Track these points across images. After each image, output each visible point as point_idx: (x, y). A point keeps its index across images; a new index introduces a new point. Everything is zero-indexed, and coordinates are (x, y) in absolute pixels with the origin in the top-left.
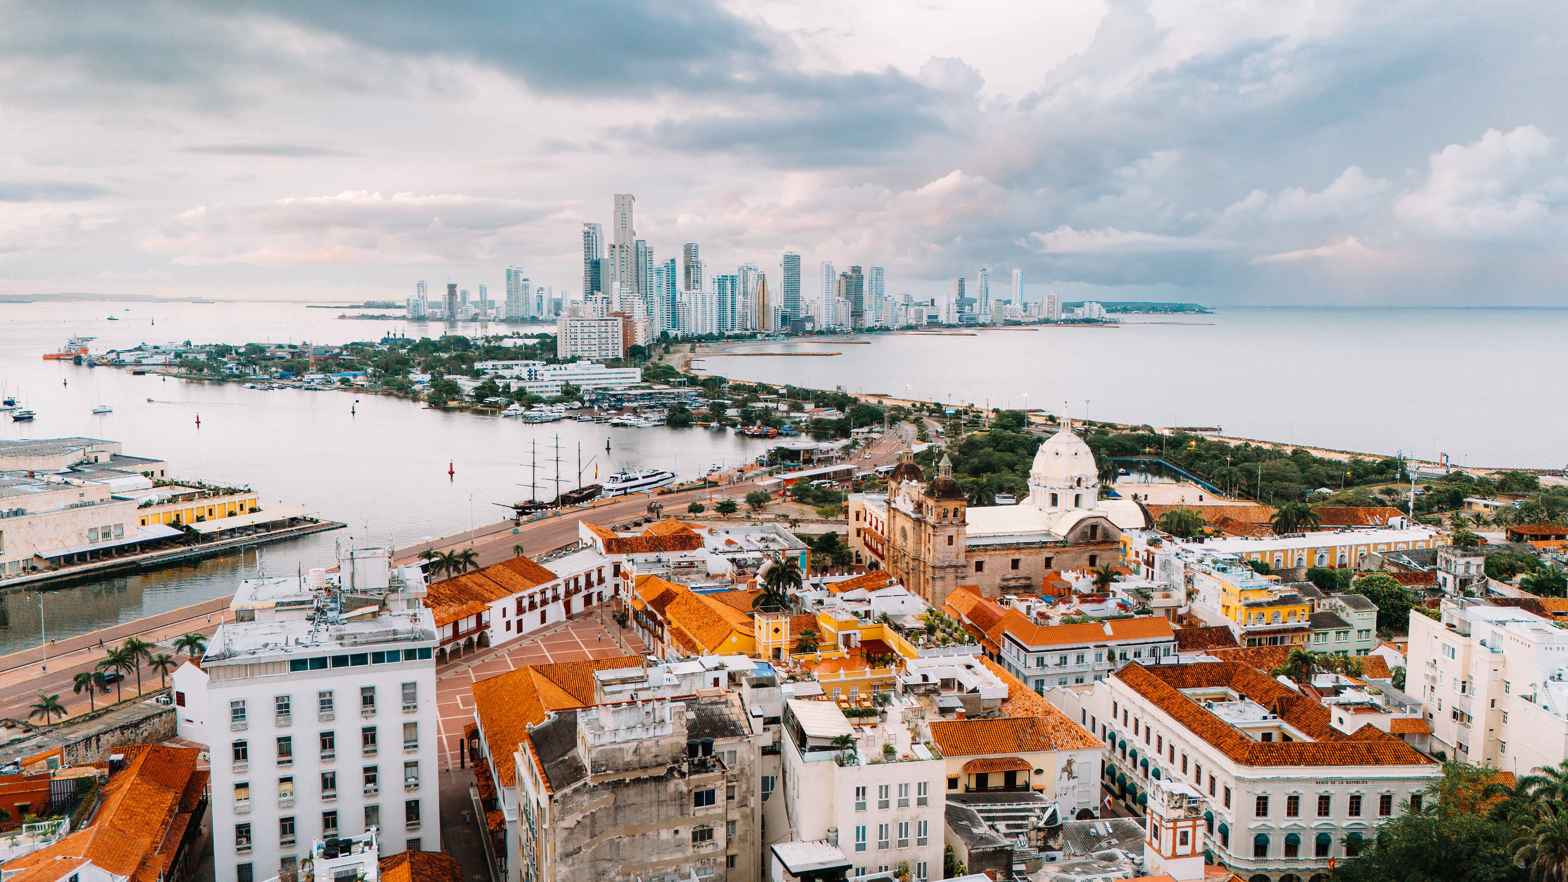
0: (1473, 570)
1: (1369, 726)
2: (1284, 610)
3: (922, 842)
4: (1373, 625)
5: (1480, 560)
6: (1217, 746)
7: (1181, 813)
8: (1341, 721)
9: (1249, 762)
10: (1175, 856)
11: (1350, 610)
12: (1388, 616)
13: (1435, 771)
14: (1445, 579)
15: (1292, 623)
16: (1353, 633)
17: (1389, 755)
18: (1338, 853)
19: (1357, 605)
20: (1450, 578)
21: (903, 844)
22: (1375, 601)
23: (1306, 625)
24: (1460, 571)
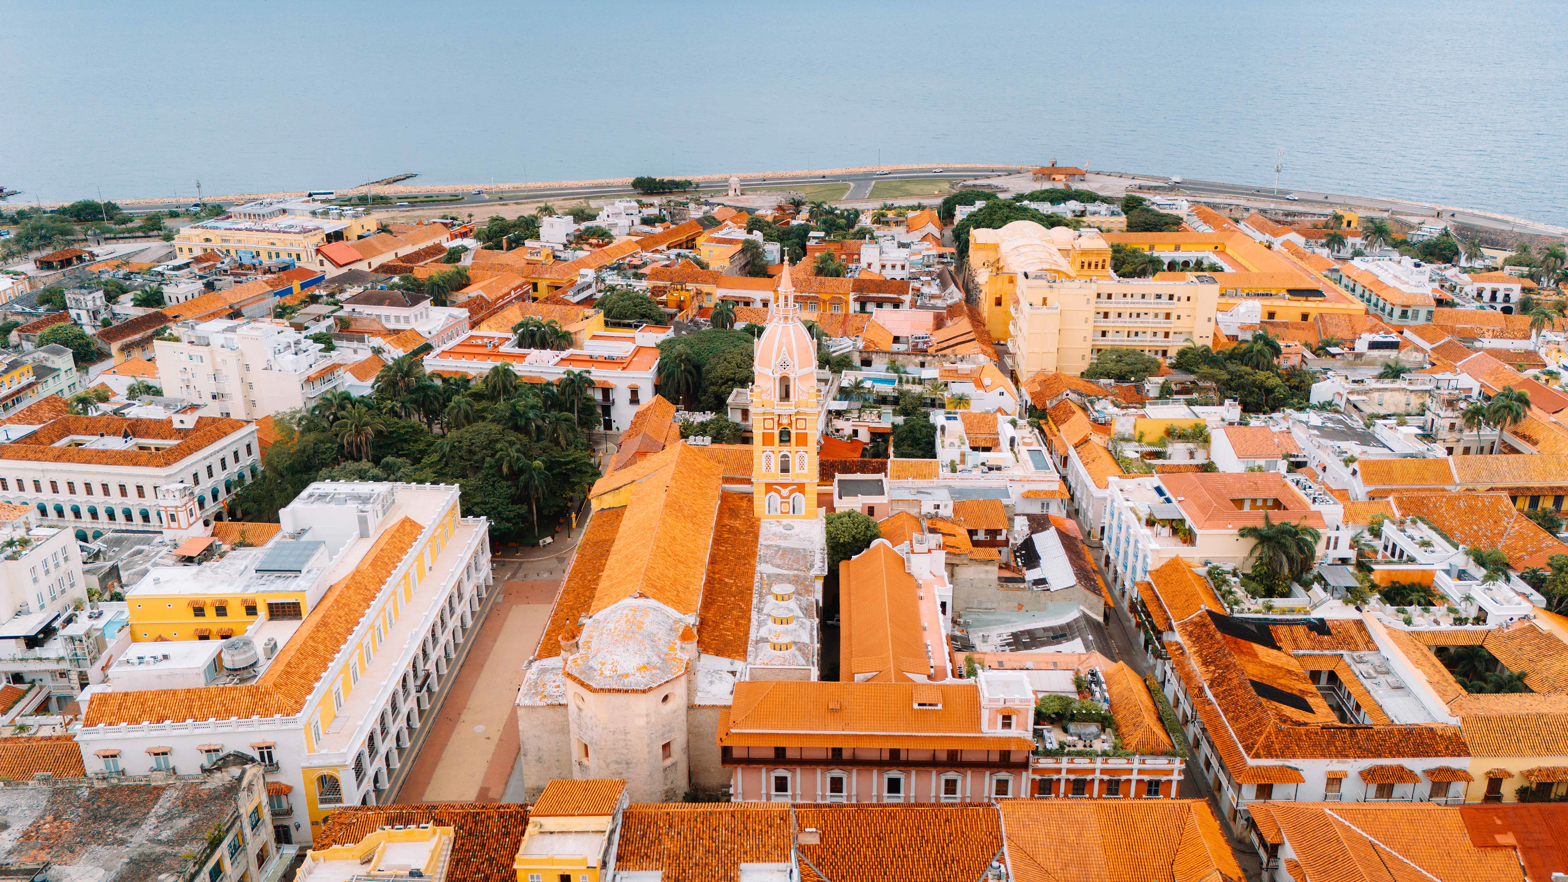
0: (98, 302)
1: (200, 418)
2: (15, 373)
3: (72, 585)
4: (72, 364)
5: (101, 293)
6: (136, 464)
7: (187, 498)
8: (182, 422)
9: (167, 464)
10: (190, 525)
11: (53, 358)
12: (79, 353)
13: (253, 427)
14: (78, 315)
15: (24, 382)
16: (62, 374)
17: (229, 429)
18: (222, 495)
19: (58, 353)
20: (83, 314)
21: (63, 592)
22: (66, 344)
23: (32, 379)
24: (90, 305)
